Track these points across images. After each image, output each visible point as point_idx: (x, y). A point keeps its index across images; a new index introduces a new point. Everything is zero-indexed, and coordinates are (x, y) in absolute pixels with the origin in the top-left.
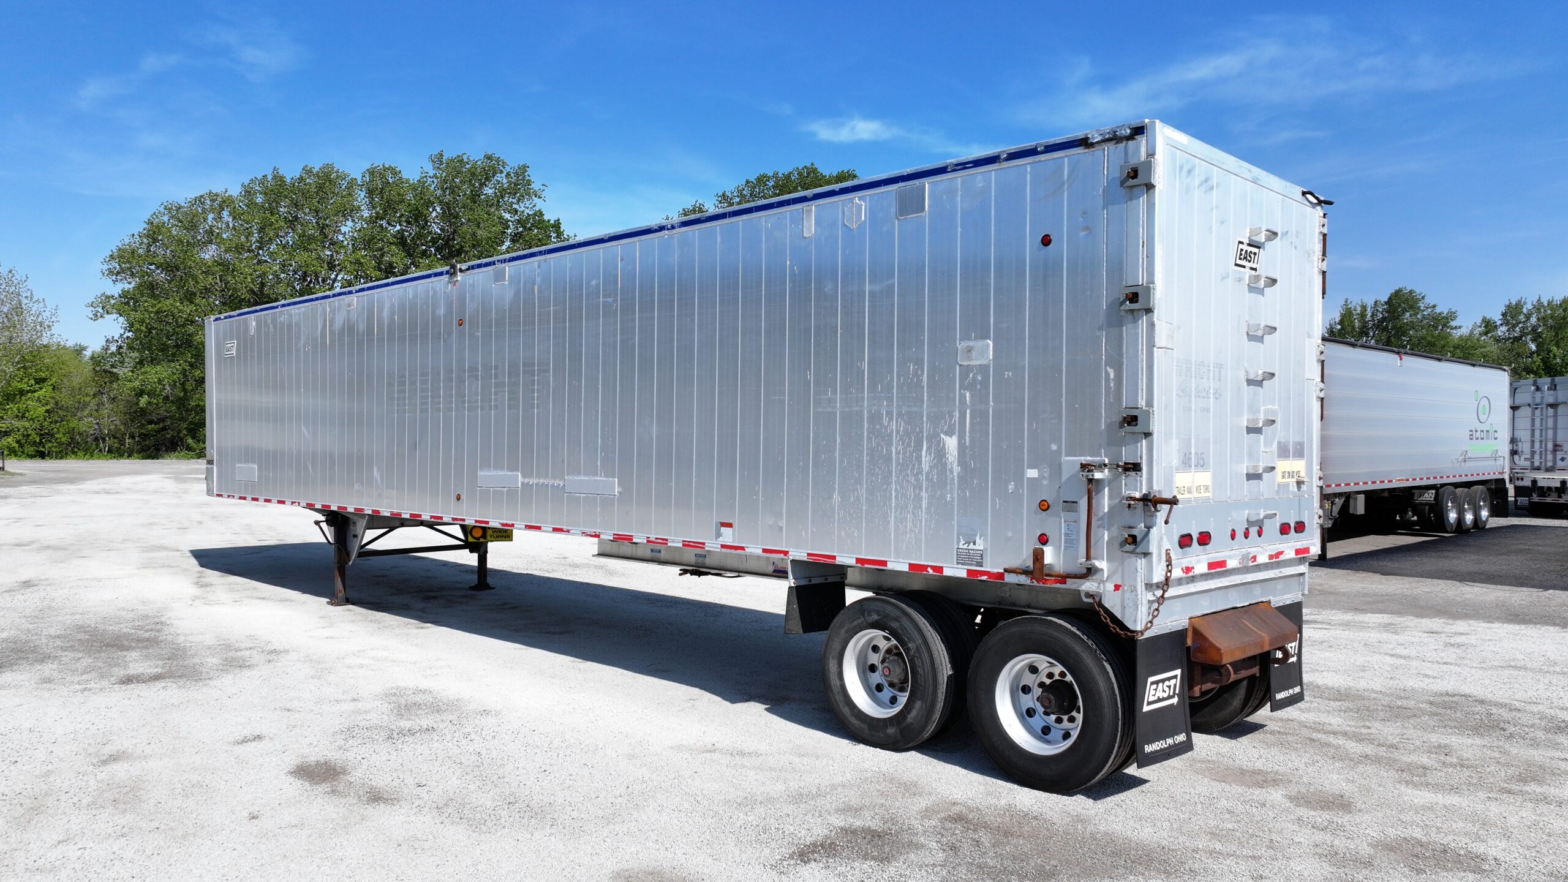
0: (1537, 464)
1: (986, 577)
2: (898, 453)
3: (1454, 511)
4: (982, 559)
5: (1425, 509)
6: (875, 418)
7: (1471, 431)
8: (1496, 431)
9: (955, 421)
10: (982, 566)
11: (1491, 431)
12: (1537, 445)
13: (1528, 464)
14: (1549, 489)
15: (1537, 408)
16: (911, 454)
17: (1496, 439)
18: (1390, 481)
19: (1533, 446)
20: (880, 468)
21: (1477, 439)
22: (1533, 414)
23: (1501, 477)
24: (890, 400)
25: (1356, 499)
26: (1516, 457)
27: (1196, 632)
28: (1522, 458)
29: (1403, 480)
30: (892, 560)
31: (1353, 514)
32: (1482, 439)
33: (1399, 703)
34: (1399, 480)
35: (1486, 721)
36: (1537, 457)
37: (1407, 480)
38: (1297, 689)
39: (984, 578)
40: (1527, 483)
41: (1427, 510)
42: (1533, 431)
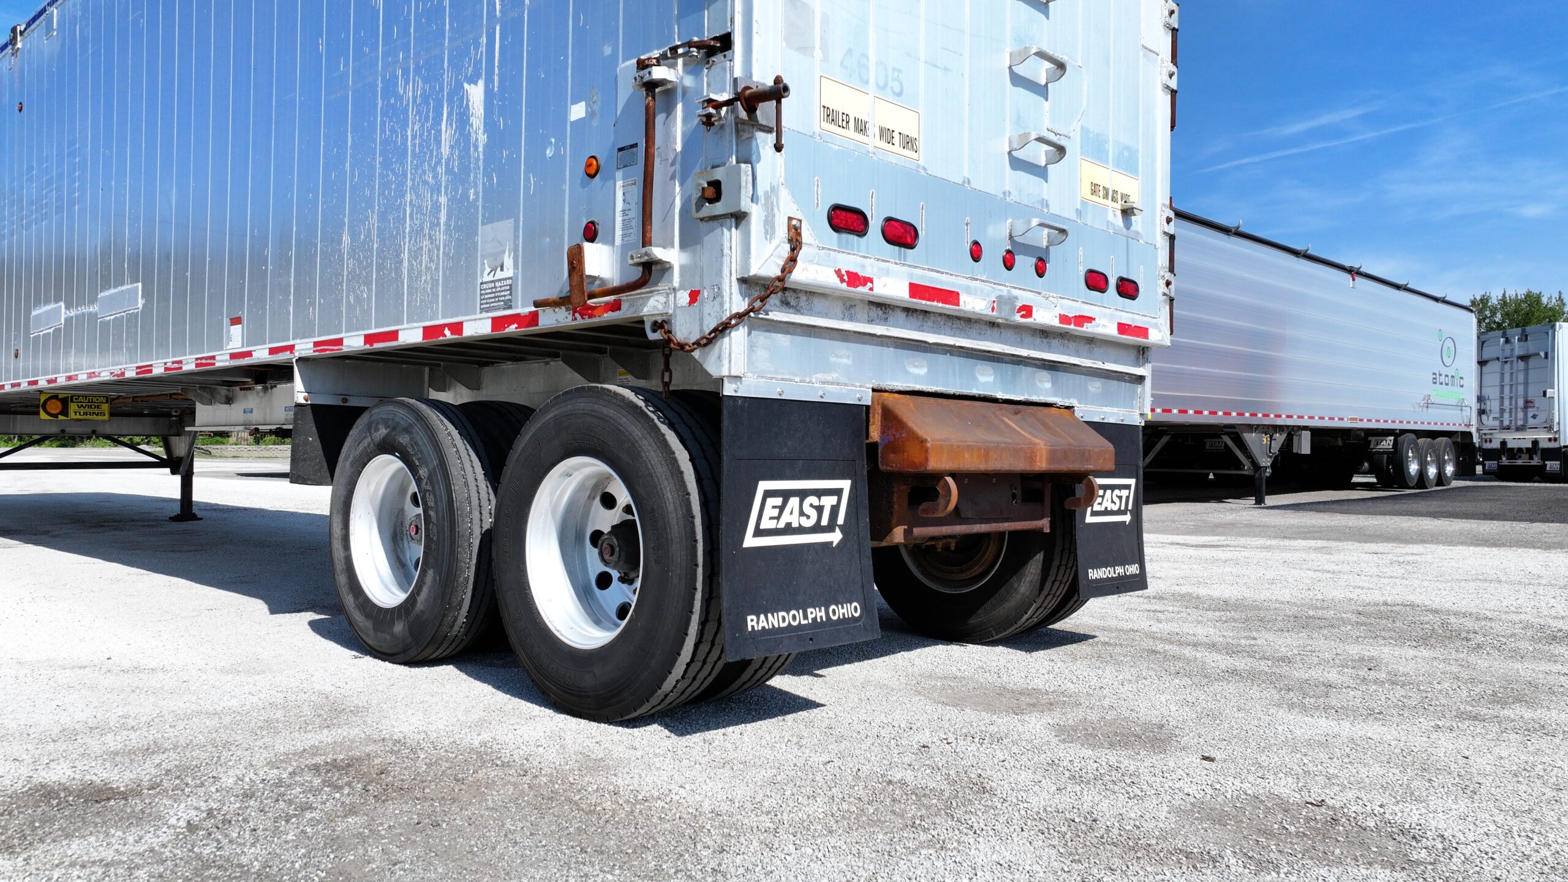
0: (1506, 423)
1: (516, 325)
2: (414, 137)
3: (1416, 462)
4: (511, 294)
5: (1383, 460)
6: (390, 86)
7: (1434, 374)
8: (1462, 378)
9: (482, 52)
10: (510, 307)
11: (1457, 377)
12: (1507, 403)
13: (1497, 423)
14: (1520, 450)
15: (1506, 362)
16: (429, 132)
17: (1462, 386)
18: (1341, 419)
19: (1502, 404)
20: (393, 171)
21: (1441, 384)
22: (1503, 369)
23: (1468, 430)
24: (407, 51)
25: (1300, 436)
26: (1484, 417)
27: (890, 417)
28: (1491, 418)
29: (1356, 419)
30: (405, 326)
31: (1297, 454)
32: (1447, 384)
33: (1311, 613)
34: (1351, 419)
35: (1440, 631)
36: (1506, 415)
37: (1361, 420)
38: (1133, 569)
39: (512, 328)
40: (1496, 445)
41: (1385, 461)
42: (1502, 386)
